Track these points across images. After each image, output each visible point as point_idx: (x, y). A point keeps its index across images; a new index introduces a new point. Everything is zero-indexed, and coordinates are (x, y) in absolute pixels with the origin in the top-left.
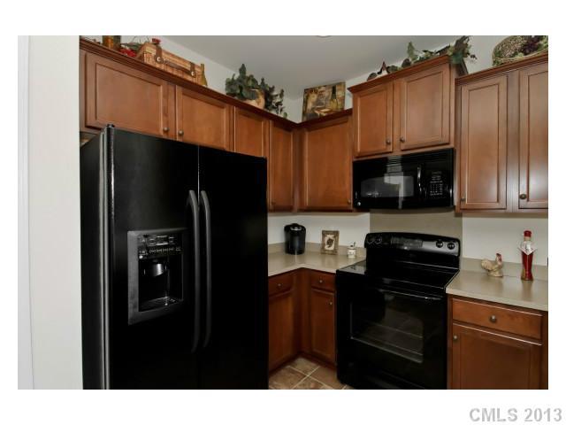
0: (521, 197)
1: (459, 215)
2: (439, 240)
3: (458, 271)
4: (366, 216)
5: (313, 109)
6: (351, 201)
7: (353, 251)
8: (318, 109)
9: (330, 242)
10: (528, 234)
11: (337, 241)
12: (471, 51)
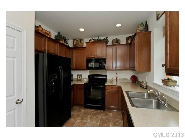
0: (116, 68)
1: (107, 71)
2: (103, 76)
3: (106, 82)
4: (88, 71)
5: (75, 44)
6: (86, 68)
7: (85, 79)
8: (77, 45)
9: (79, 77)
10: (117, 74)
11: (81, 77)
12: (109, 41)
